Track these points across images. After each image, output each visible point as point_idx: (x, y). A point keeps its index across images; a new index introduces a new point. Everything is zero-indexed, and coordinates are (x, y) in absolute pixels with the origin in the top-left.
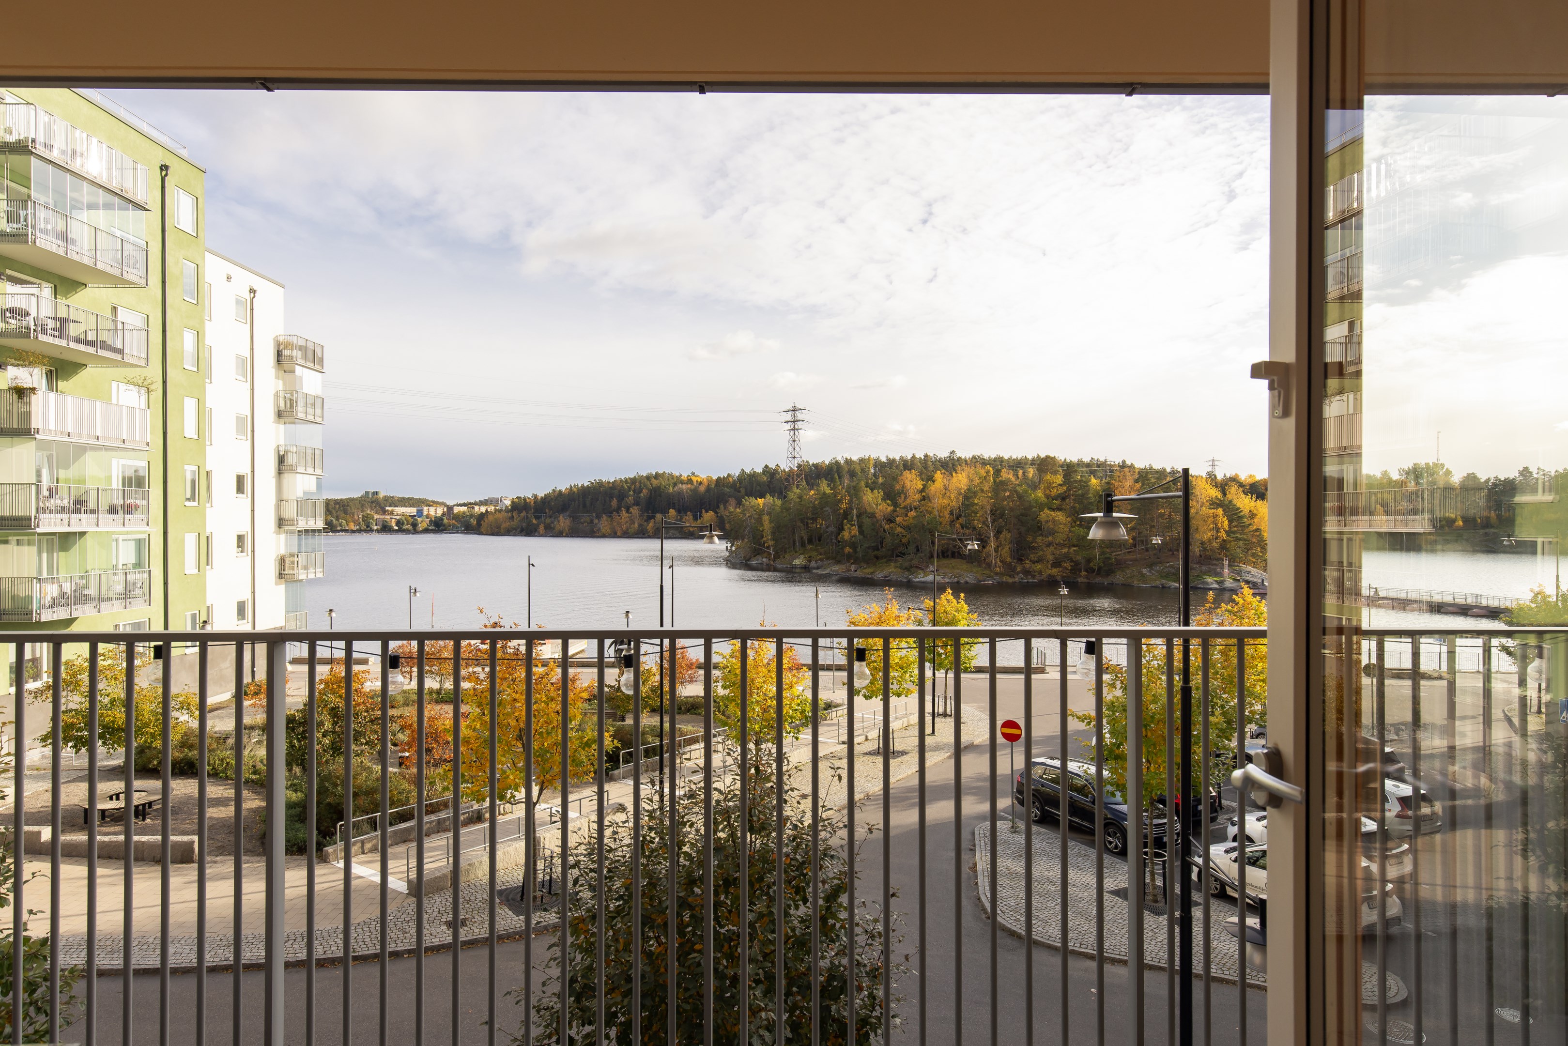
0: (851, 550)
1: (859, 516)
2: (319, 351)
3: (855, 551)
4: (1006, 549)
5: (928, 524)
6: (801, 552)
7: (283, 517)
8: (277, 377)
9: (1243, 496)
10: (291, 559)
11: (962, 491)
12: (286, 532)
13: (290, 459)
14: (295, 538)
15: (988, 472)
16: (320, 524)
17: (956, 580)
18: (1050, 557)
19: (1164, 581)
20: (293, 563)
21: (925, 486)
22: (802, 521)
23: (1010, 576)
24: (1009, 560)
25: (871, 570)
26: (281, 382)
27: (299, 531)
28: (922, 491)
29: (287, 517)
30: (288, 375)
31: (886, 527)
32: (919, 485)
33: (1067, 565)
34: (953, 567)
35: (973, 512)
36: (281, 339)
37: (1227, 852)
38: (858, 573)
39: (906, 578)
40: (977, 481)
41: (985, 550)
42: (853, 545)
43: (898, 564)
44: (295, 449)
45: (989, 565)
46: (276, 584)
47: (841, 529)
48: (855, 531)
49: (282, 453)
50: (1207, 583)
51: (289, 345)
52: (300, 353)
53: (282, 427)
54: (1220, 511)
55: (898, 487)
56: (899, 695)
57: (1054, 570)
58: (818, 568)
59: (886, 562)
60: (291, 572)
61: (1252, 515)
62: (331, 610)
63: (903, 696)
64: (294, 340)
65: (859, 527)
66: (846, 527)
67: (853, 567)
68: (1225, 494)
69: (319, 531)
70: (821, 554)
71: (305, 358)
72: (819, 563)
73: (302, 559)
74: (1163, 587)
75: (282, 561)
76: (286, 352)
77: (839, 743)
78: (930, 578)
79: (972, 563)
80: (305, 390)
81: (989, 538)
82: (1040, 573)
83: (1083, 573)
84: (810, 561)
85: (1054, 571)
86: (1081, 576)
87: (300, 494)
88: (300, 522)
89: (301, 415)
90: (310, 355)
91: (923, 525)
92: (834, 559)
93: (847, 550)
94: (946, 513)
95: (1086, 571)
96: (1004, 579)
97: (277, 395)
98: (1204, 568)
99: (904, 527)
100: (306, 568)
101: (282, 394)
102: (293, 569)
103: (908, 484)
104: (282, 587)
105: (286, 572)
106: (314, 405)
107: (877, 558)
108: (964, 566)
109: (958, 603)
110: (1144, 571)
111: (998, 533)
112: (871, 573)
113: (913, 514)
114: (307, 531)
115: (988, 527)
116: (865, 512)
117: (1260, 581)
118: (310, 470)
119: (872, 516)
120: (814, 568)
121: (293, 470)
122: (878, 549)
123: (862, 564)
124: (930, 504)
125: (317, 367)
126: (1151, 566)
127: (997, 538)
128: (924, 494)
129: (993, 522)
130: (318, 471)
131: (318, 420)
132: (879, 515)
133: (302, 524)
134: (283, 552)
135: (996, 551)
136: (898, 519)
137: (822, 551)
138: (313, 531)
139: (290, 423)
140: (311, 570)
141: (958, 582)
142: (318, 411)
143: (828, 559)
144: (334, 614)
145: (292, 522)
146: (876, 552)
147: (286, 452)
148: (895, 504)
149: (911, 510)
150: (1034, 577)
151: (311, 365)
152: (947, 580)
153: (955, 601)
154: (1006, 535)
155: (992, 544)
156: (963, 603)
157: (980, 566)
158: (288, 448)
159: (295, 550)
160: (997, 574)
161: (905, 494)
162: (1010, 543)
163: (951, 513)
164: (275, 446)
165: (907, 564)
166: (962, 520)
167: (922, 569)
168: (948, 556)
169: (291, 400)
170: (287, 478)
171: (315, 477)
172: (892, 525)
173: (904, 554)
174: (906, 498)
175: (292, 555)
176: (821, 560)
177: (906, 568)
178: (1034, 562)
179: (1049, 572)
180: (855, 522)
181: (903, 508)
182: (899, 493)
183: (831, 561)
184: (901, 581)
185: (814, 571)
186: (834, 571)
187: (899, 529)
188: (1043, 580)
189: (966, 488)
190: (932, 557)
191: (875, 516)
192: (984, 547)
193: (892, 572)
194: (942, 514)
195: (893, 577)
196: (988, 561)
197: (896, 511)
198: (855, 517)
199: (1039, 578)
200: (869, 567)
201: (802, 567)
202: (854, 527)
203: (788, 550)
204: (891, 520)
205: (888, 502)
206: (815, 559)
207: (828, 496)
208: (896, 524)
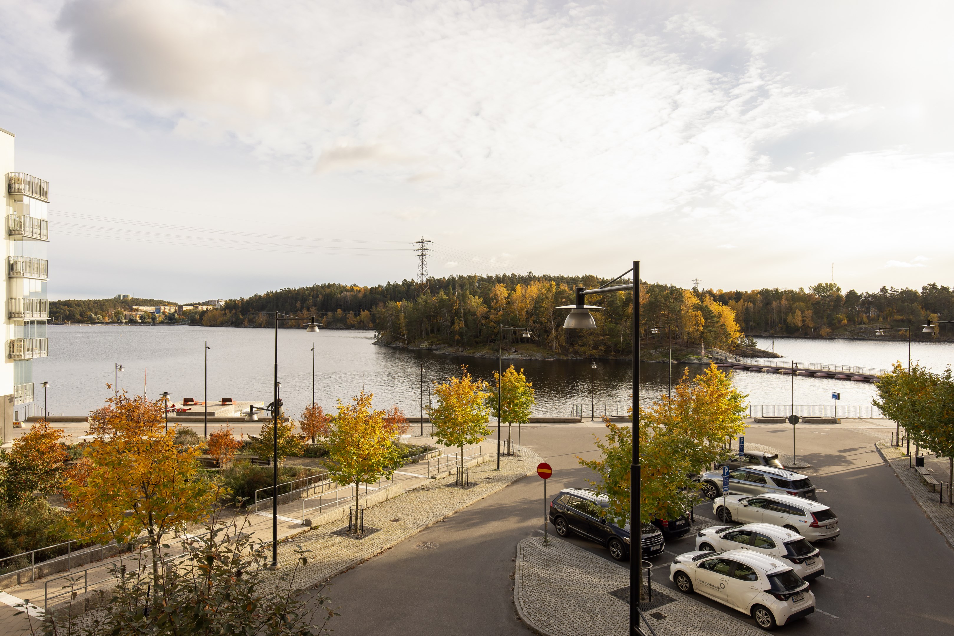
0: (459, 338)
1: (465, 314)
2: (43, 185)
3: (462, 338)
4: (563, 337)
5: (511, 320)
6: (426, 338)
7: (12, 310)
8: (8, 205)
9: (715, 303)
10: (19, 344)
11: (534, 298)
12: (15, 322)
13: (19, 267)
14: (22, 328)
15: (551, 285)
16: (45, 317)
17: (529, 358)
18: (591, 343)
19: (664, 359)
20: (20, 346)
21: (509, 295)
22: (427, 317)
23: (565, 355)
24: (564, 344)
25: (472, 351)
26: (11, 209)
27: (25, 323)
28: (507, 298)
29: (15, 311)
30: (19, 204)
31: (483, 322)
32: (506, 293)
33: (602, 348)
34: (528, 349)
35: (541, 312)
36: (12, 176)
37: (694, 559)
38: (464, 353)
39: (496, 356)
40: (544, 291)
41: (549, 338)
42: (461, 334)
43: (491, 347)
44: (22, 260)
45: (551, 348)
46: (6, 362)
47: (453, 323)
48: (462, 324)
49: (12, 262)
50: (691, 360)
51: (18, 181)
52: (27, 187)
53: (12, 243)
54: (699, 313)
55: (492, 295)
56: (471, 443)
57: (594, 351)
58: (437, 350)
59: (483, 346)
60: (19, 353)
61: (720, 316)
62: (46, 383)
63: (474, 444)
64: (23, 177)
65: (465, 322)
66: (456, 322)
67: (460, 349)
68: (702, 302)
69: (44, 323)
70: (439, 340)
71: (32, 190)
72: (438, 346)
73: (29, 344)
74: (664, 362)
75: (11, 345)
76: (16, 186)
77: (429, 478)
78: (513, 356)
79: (540, 346)
80: (32, 215)
81: (551, 330)
82: (585, 353)
83: (613, 353)
84: (432, 345)
85: (594, 352)
86: (611, 355)
87: (26, 293)
88: (26, 315)
89: (27, 234)
90: (37, 188)
91: (508, 320)
92: (448, 343)
93: (457, 337)
94: (524, 313)
95: (615, 352)
96: (561, 358)
97: (8, 218)
98: (690, 350)
99: (495, 322)
100: (31, 350)
101: (12, 218)
102: (21, 351)
103: (498, 292)
104: (11, 365)
105: (15, 353)
106: (39, 227)
107: (477, 343)
108: (535, 349)
109: (519, 375)
110: (652, 352)
111: (558, 326)
112: (473, 353)
113: (501, 313)
114: (32, 323)
115: (551, 322)
116: (469, 311)
117: (724, 358)
118: (36, 276)
119: (474, 314)
120: (435, 350)
121: (20, 275)
122: (477, 337)
123: (467, 347)
124: (512, 307)
125: (43, 198)
126: (655, 348)
127: (557, 330)
128: (509, 300)
129: (554, 318)
130: (43, 277)
131: (43, 238)
132: (479, 314)
133: (28, 317)
134: (12, 338)
135: (556, 338)
136: (491, 317)
137: (440, 338)
138: (39, 322)
139: (18, 240)
140: (37, 351)
142: (44, 232)
143: (444, 343)
144: (48, 386)
145: (19, 315)
146: (476, 339)
147: (15, 262)
148: (490, 307)
149: (500, 310)
150: (581, 356)
151: (38, 196)
152: (523, 358)
153: (516, 374)
155: (554, 334)
157: (545, 348)
158: (17, 259)
159: (21, 336)
160: (556, 354)
161: (496, 300)
162: (566, 333)
163: (527, 313)
164: (5, 257)
165: (496, 347)
166: (534, 318)
167: (507, 351)
168: (524, 342)
169: (20, 222)
170: (16, 282)
171: (40, 281)
172: (487, 321)
173: (495, 340)
174: (497, 302)
175: (19, 340)
176: (440, 344)
177: (496, 350)
178: (581, 346)
179: (590, 352)
180: (462, 319)
181: (494, 309)
182: (493, 299)
183: (446, 345)
184: (492, 358)
185: (434, 352)
186: (447, 352)
187: (492, 324)
188: (586, 358)
189: (537, 296)
190: (513, 342)
191: (476, 315)
192: (548, 336)
193: (487, 352)
194: (520, 313)
195: (487, 356)
196: (550, 345)
197: (490, 311)
198: (462, 315)
199: (584, 356)
200: (471, 349)
201: (426, 349)
202: (461, 322)
203: (417, 337)
204: (487, 318)
205: (485, 305)
206: (435, 344)
207: (444, 301)
208: (490, 320)
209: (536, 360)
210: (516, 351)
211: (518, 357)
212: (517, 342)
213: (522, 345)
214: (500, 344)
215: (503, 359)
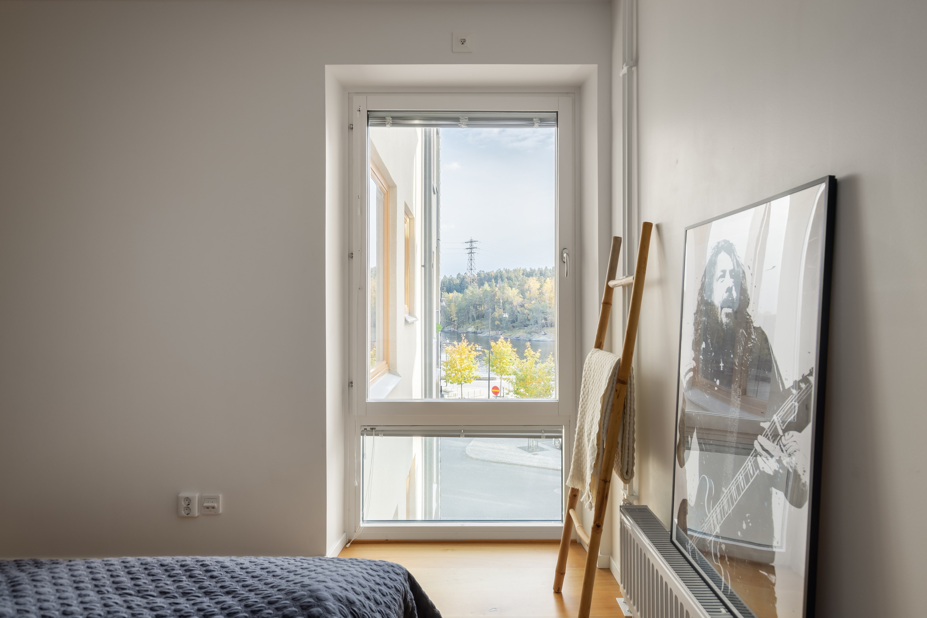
0: (499, 323)
1: (503, 303)
3: (501, 324)
5: (542, 308)
6: (472, 324)
21: (541, 286)
22: (473, 306)
25: (509, 334)
28: (539, 289)
31: (519, 310)
32: (538, 285)
39: (528, 338)
42: (500, 320)
43: (525, 331)
47: (494, 311)
55: (526, 287)
59: (518, 330)
65: (503, 309)
66: (496, 310)
67: (498, 332)
70: (483, 325)
72: (482, 330)
78: (542, 338)
84: (477, 329)
91: (539, 309)
93: (497, 322)
99: (530, 310)
103: (531, 284)
107: (514, 327)
112: (510, 336)
113: (533, 302)
116: (507, 301)
119: (511, 303)
120: (480, 333)
123: (505, 331)
128: (540, 291)
132: (515, 303)
137: (484, 323)
143: (487, 328)
146: (513, 324)
148: (525, 297)
149: (533, 300)
152: (551, 340)
153: (505, 343)
156: (508, 343)
161: (530, 291)
165: (528, 331)
167: (537, 333)
168: (553, 326)
172: (522, 309)
173: (528, 325)
174: (530, 293)
176: (484, 329)
177: (529, 333)
180: (501, 307)
181: (528, 299)
182: (527, 290)
183: (489, 329)
186: (488, 334)
187: (526, 311)
191: (513, 303)
193: (521, 335)
194: (550, 302)
195: (521, 338)
197: (524, 301)
198: (501, 304)
200: (508, 332)
201: (473, 333)
202: (500, 310)
203: (465, 323)
204: (522, 306)
205: (521, 295)
206: (480, 328)
207: (488, 292)
208: (524, 308)
210: (545, 334)
212: (547, 326)
213: (551, 329)
214: (532, 328)
215: (534, 341)
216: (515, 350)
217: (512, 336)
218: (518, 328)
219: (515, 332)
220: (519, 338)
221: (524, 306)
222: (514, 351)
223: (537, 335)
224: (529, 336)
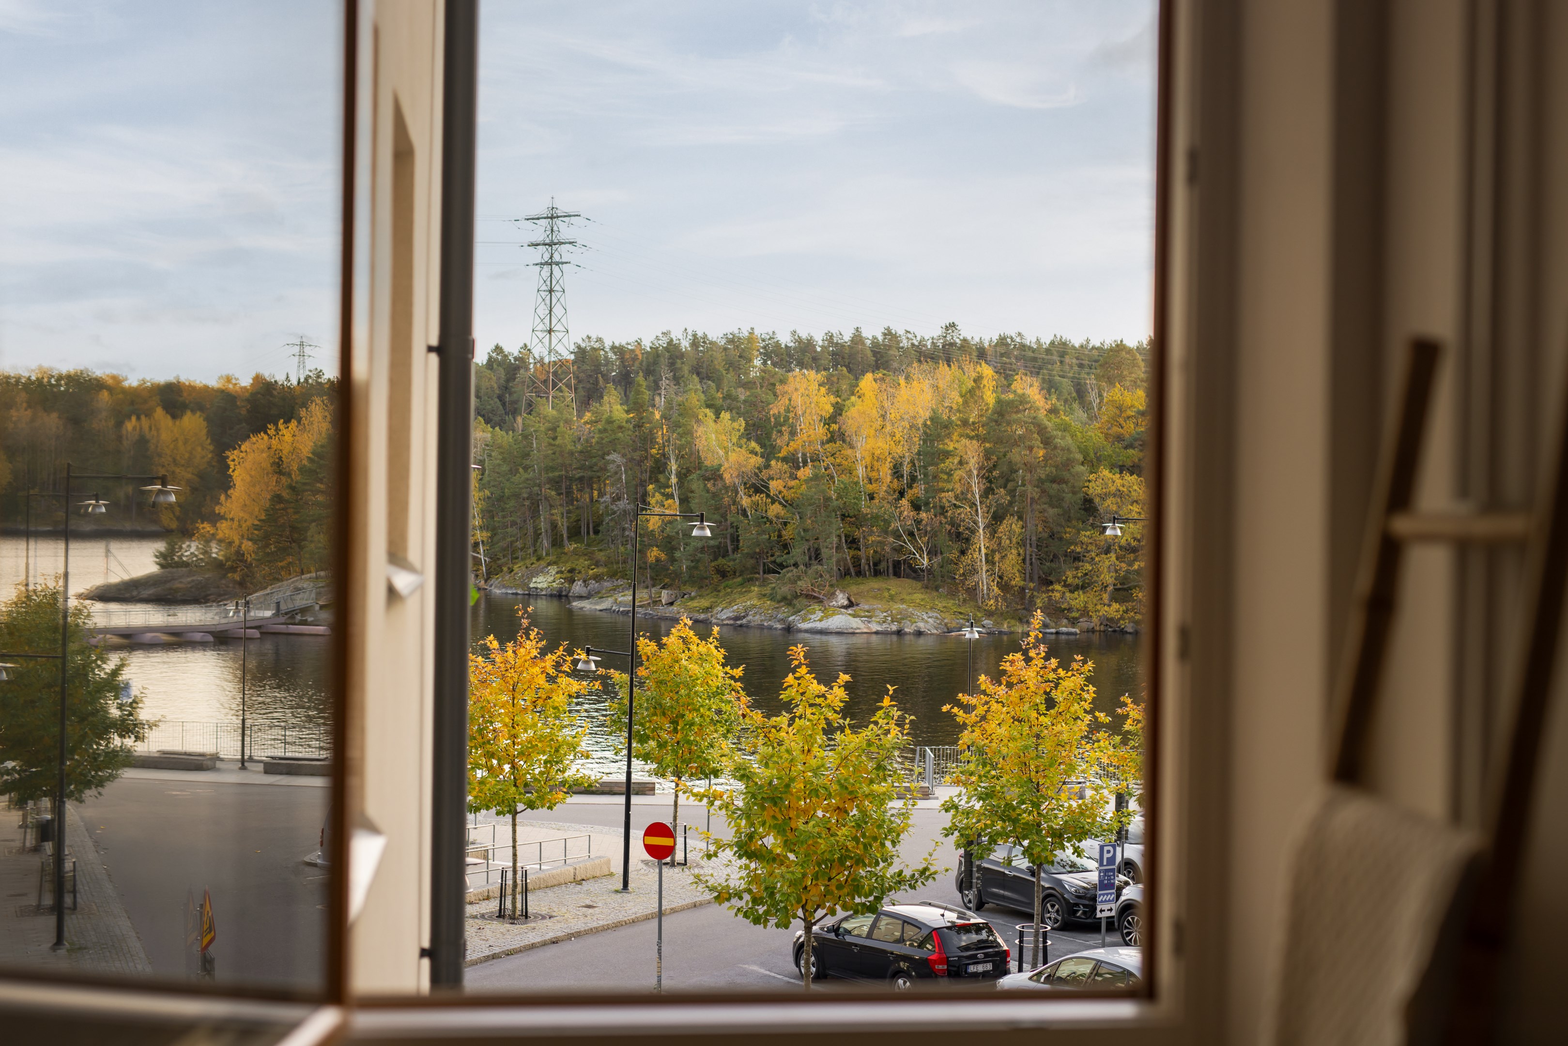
0: (663, 556)
1: (682, 476)
3: (673, 560)
4: (1013, 556)
5: (840, 497)
6: (551, 558)
11: (920, 422)
15: (978, 380)
17: (894, 627)
18: (1108, 578)
21: (839, 410)
22: (555, 483)
23: (1020, 620)
24: (1017, 581)
25: (705, 603)
28: (831, 419)
31: (745, 501)
32: (826, 404)
34: (892, 598)
35: (942, 472)
39: (782, 621)
40: (955, 398)
41: (966, 560)
42: (669, 545)
43: (767, 590)
45: (972, 592)
47: (642, 503)
48: (673, 507)
55: (776, 409)
56: (536, 808)
57: (1116, 606)
58: (587, 597)
59: (741, 585)
63: (544, 811)
65: (682, 501)
66: (653, 501)
67: (665, 596)
70: (597, 564)
72: (593, 585)
78: (839, 621)
79: (937, 589)
81: (973, 532)
82: (1085, 612)
84: (572, 581)
85: (1114, 610)
91: (828, 499)
93: (654, 554)
94: (885, 473)
96: (1005, 627)
99: (788, 504)
103: (798, 400)
107: (723, 574)
108: (918, 596)
109: (705, 645)
111: (997, 518)
112: (707, 610)
113: (805, 473)
115: (973, 505)
116: (700, 465)
119: (715, 475)
120: (581, 598)
123: (687, 589)
124: (849, 452)
127: (994, 533)
128: (835, 427)
129: (987, 492)
132: (729, 477)
135: (990, 561)
136: (772, 484)
137: (601, 556)
141: (899, 633)
143: (613, 575)
146: (721, 561)
148: (769, 452)
149: (805, 463)
150: (1073, 622)
152: (875, 627)
153: (697, 642)
154: (1011, 526)
157: (952, 594)
160: (990, 614)
161: (792, 425)
162: (1022, 543)
163: (897, 472)
165: (785, 590)
166: (919, 490)
167: (820, 601)
168: (880, 573)
172: (756, 498)
173: (782, 566)
174: (793, 433)
176: (598, 578)
177: (784, 599)
178: (1073, 589)
179: (1104, 611)
180: (674, 490)
181: (785, 460)
182: (778, 424)
183: (620, 582)
184: (770, 628)
185: (576, 604)
186: (620, 604)
187: (775, 510)
188: (1093, 631)
189: (928, 414)
190: (845, 574)
191: (721, 477)
192: (963, 552)
193: (754, 606)
194: (874, 474)
195: (754, 619)
196: (970, 583)
197: (767, 466)
198: (674, 480)
199: (1084, 624)
200: (701, 596)
201: (551, 596)
202: (670, 501)
203: (520, 554)
204: (759, 488)
205: (753, 444)
206: (583, 576)
207: (620, 427)
208: (768, 496)
209: (919, 633)
210: (851, 605)
211: (856, 623)
212: (859, 573)
213: (874, 584)
214: (799, 578)
215: (807, 631)
216: (738, 672)
217: (715, 611)
218: (739, 579)
219: (728, 594)
220: (744, 621)
221: (767, 488)
222: (732, 678)
223: (817, 607)
224: (784, 611)
